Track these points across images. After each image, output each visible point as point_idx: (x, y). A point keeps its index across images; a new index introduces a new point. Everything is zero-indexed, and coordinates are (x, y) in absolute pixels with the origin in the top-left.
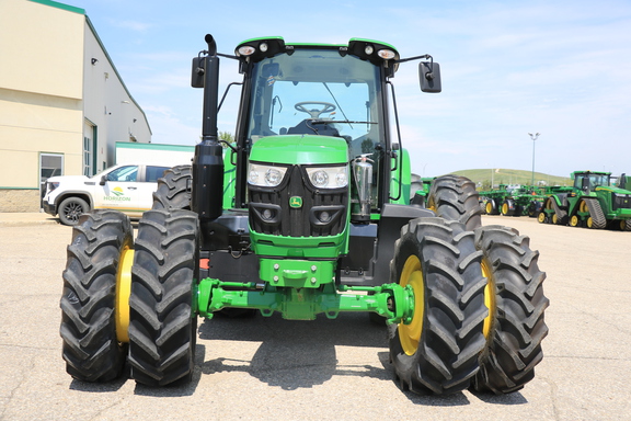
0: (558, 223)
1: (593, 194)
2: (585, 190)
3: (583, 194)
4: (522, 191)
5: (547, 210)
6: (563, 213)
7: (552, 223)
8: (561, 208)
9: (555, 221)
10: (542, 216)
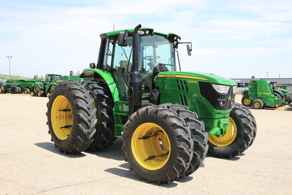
0: (41, 96)
1: (55, 84)
2: (52, 82)
3: (52, 84)
4: (7, 82)
5: (35, 91)
6: (42, 92)
7: (38, 96)
8: (41, 89)
9: (39, 95)
10: (32, 93)
